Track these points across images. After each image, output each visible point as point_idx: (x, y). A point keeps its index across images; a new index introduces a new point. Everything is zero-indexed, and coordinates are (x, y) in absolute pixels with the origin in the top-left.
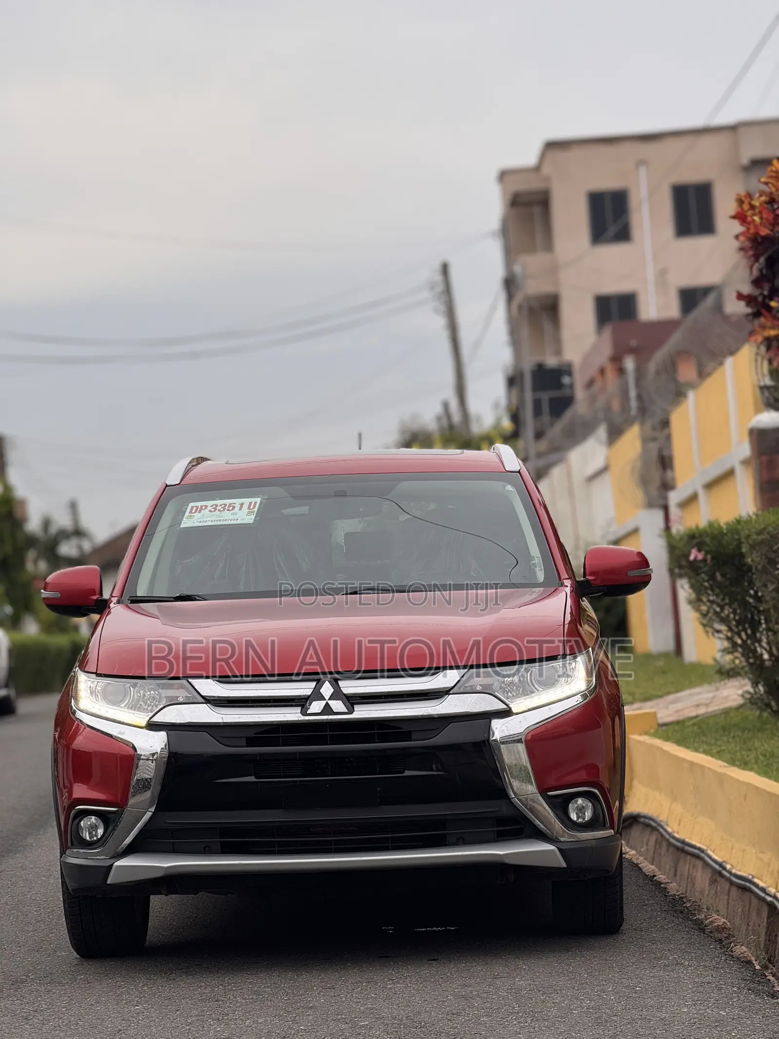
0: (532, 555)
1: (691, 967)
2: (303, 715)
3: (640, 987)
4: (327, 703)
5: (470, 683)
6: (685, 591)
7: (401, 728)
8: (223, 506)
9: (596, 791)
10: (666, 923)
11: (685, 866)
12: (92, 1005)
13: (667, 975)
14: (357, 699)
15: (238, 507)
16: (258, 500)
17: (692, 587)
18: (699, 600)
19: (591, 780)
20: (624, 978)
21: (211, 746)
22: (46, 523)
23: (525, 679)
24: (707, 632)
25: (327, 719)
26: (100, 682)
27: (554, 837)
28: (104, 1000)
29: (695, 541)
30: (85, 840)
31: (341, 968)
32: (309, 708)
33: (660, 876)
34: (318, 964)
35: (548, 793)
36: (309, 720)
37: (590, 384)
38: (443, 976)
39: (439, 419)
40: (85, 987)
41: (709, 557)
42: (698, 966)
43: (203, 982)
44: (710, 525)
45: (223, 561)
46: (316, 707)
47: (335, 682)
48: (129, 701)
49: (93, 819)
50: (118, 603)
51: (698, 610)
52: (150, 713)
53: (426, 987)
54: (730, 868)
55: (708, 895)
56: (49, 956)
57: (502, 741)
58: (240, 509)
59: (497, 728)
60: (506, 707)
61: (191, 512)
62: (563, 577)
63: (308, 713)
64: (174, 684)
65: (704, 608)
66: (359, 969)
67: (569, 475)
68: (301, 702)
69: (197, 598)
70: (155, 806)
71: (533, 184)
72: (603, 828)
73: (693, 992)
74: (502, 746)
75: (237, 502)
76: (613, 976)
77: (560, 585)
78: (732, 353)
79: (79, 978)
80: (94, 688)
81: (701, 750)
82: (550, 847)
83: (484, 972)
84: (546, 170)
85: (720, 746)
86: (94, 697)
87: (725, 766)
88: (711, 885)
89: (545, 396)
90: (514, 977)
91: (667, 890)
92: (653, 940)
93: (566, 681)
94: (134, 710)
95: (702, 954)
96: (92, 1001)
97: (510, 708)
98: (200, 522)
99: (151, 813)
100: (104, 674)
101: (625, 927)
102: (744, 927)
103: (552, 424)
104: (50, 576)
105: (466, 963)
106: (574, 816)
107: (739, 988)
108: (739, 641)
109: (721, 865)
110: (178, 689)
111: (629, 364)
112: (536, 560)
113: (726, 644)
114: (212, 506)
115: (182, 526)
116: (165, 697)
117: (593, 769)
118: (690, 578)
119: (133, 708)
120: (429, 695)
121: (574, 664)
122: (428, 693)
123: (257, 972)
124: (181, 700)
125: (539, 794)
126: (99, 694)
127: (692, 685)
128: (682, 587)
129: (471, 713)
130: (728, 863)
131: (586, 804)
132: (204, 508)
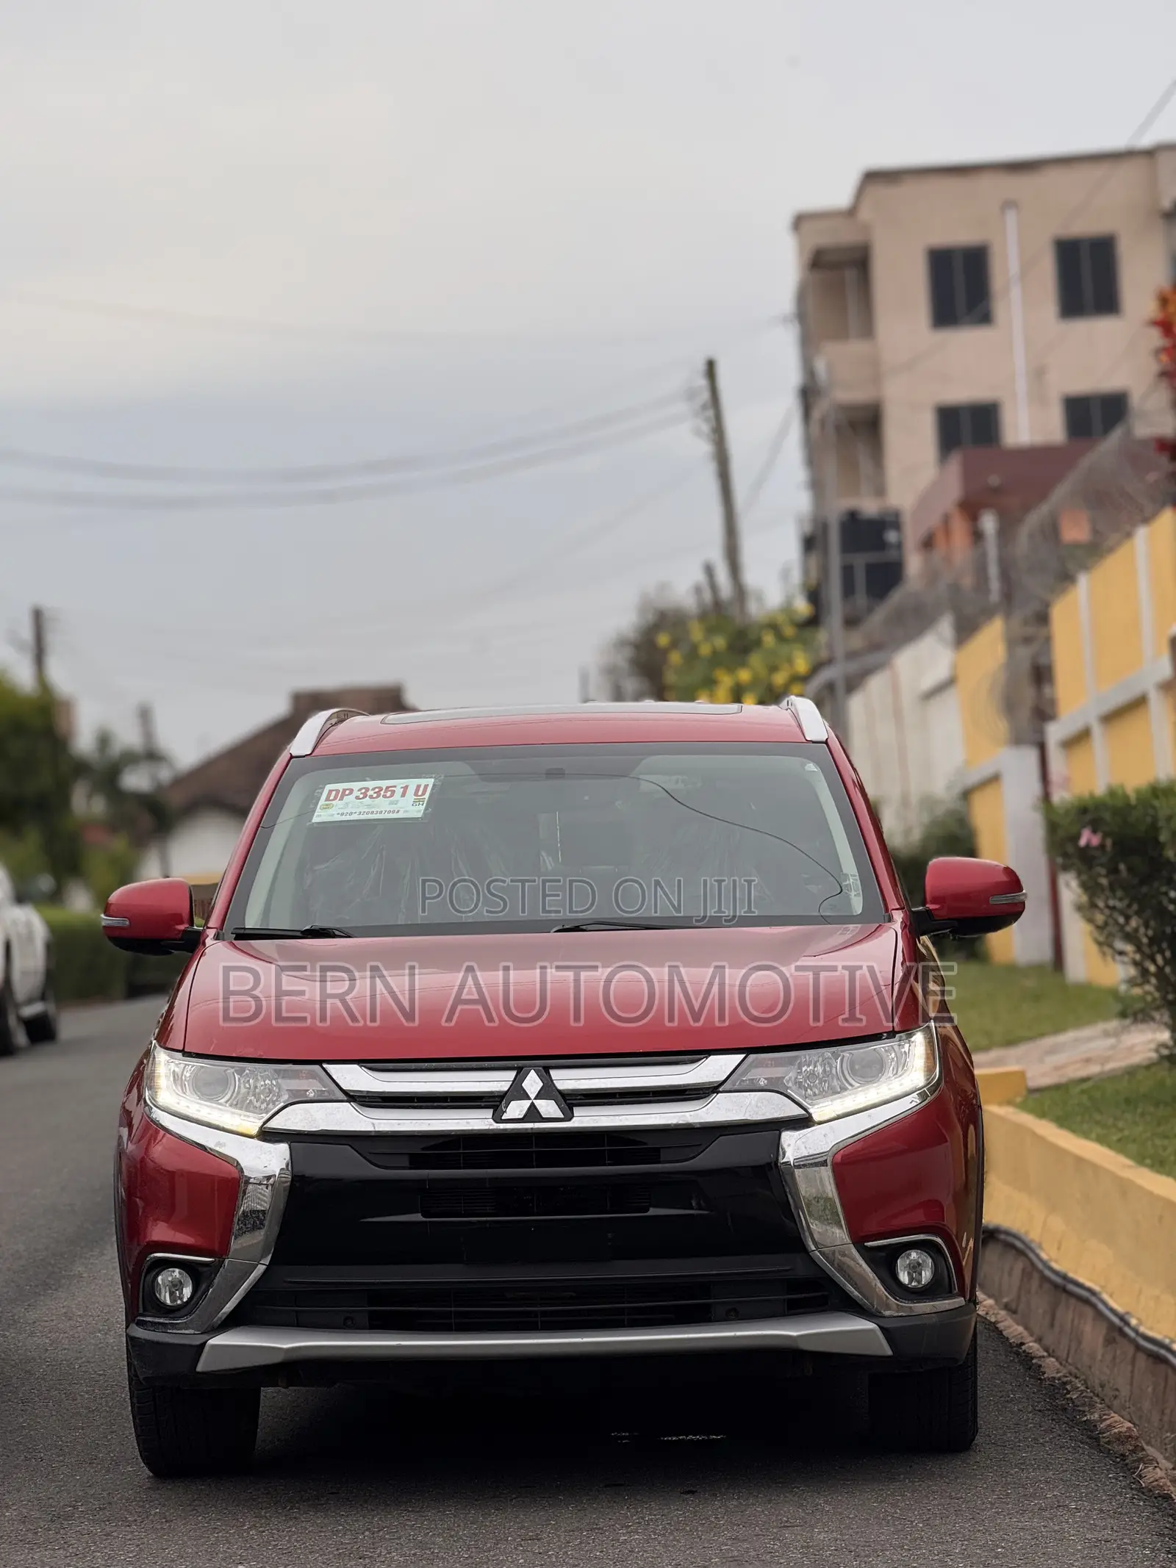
0: (845, 871)
1: (1079, 1512)
2: (497, 1123)
3: (1004, 1548)
4: (533, 1104)
5: (749, 1076)
6: (1071, 890)
7: (645, 1144)
8: (377, 790)
9: (939, 1240)
10: (1043, 1433)
11: (1067, 1314)
12: (173, 1561)
13: (1045, 1527)
14: (579, 1097)
15: (399, 791)
16: (431, 782)
17: (1084, 886)
18: (1093, 905)
19: (931, 1223)
20: (979, 1531)
21: (355, 1167)
22: (104, 740)
23: (834, 1070)
24: (1104, 954)
25: (532, 1129)
26: (189, 1065)
27: (873, 1310)
28: (191, 1553)
29: (1088, 817)
30: (164, 1304)
31: (549, 1504)
32: (505, 1112)
33: (1031, 1344)
34: (514, 1496)
35: (865, 1244)
36: (506, 1130)
37: (928, 544)
38: (704, 1522)
39: (698, 590)
40: (162, 1529)
41: (1109, 842)
42: (1090, 1510)
43: (340, 1525)
44: (1112, 793)
45: (376, 869)
46: (516, 1109)
47: (545, 1073)
48: (232, 1095)
49: (177, 1272)
50: (216, 939)
51: (1090, 920)
52: (264, 1115)
53: (678, 1541)
54: (1137, 1325)
55: (1101, 1361)
56: (108, 1471)
57: (797, 1164)
58: (403, 795)
59: (789, 1145)
60: (804, 1112)
61: (327, 799)
62: (891, 907)
63: (503, 1118)
64: (301, 1071)
65: (1100, 918)
66: (576, 1507)
67: (895, 689)
68: (494, 1102)
69: (337, 933)
70: (271, 1255)
71: (844, 236)
72: (949, 1295)
73: (1083, 1558)
74: (797, 1171)
75: (399, 783)
76: (961, 1527)
77: (887, 918)
78: (1146, 520)
79: (153, 1512)
80: (180, 1074)
81: (1093, 1135)
82: (870, 1325)
83: (766, 1515)
84: (865, 214)
85: (1121, 1130)
86: (179, 1088)
87: (1130, 1167)
88: (1107, 1346)
89: (860, 561)
90: (812, 1527)
91: (1042, 1370)
92: (1021, 1464)
93: (895, 1072)
94: (241, 1109)
95: (1096, 1488)
96: (172, 1554)
97: (810, 1115)
98: (342, 814)
99: (264, 1267)
100: (194, 1053)
101: (978, 1439)
102: (1155, 1417)
103: (870, 610)
104: (114, 894)
105: (739, 1498)
106: (904, 1278)
107: (1153, 1550)
108: (1152, 968)
109: (1122, 1318)
110: (307, 1078)
111: (989, 523)
112: (851, 880)
113: (1132, 971)
114: (360, 790)
115: (315, 819)
116: (287, 1090)
117: (934, 1207)
118: (1079, 874)
119: (238, 1106)
120: (687, 1093)
121: (907, 1045)
122: (686, 1090)
123: (423, 1508)
124: (311, 1095)
125: (852, 1245)
126: (186, 1083)
127: (1079, 1023)
128: (1068, 885)
129: (752, 1122)
130: (1133, 1316)
131: (924, 1261)
132: (347, 792)
